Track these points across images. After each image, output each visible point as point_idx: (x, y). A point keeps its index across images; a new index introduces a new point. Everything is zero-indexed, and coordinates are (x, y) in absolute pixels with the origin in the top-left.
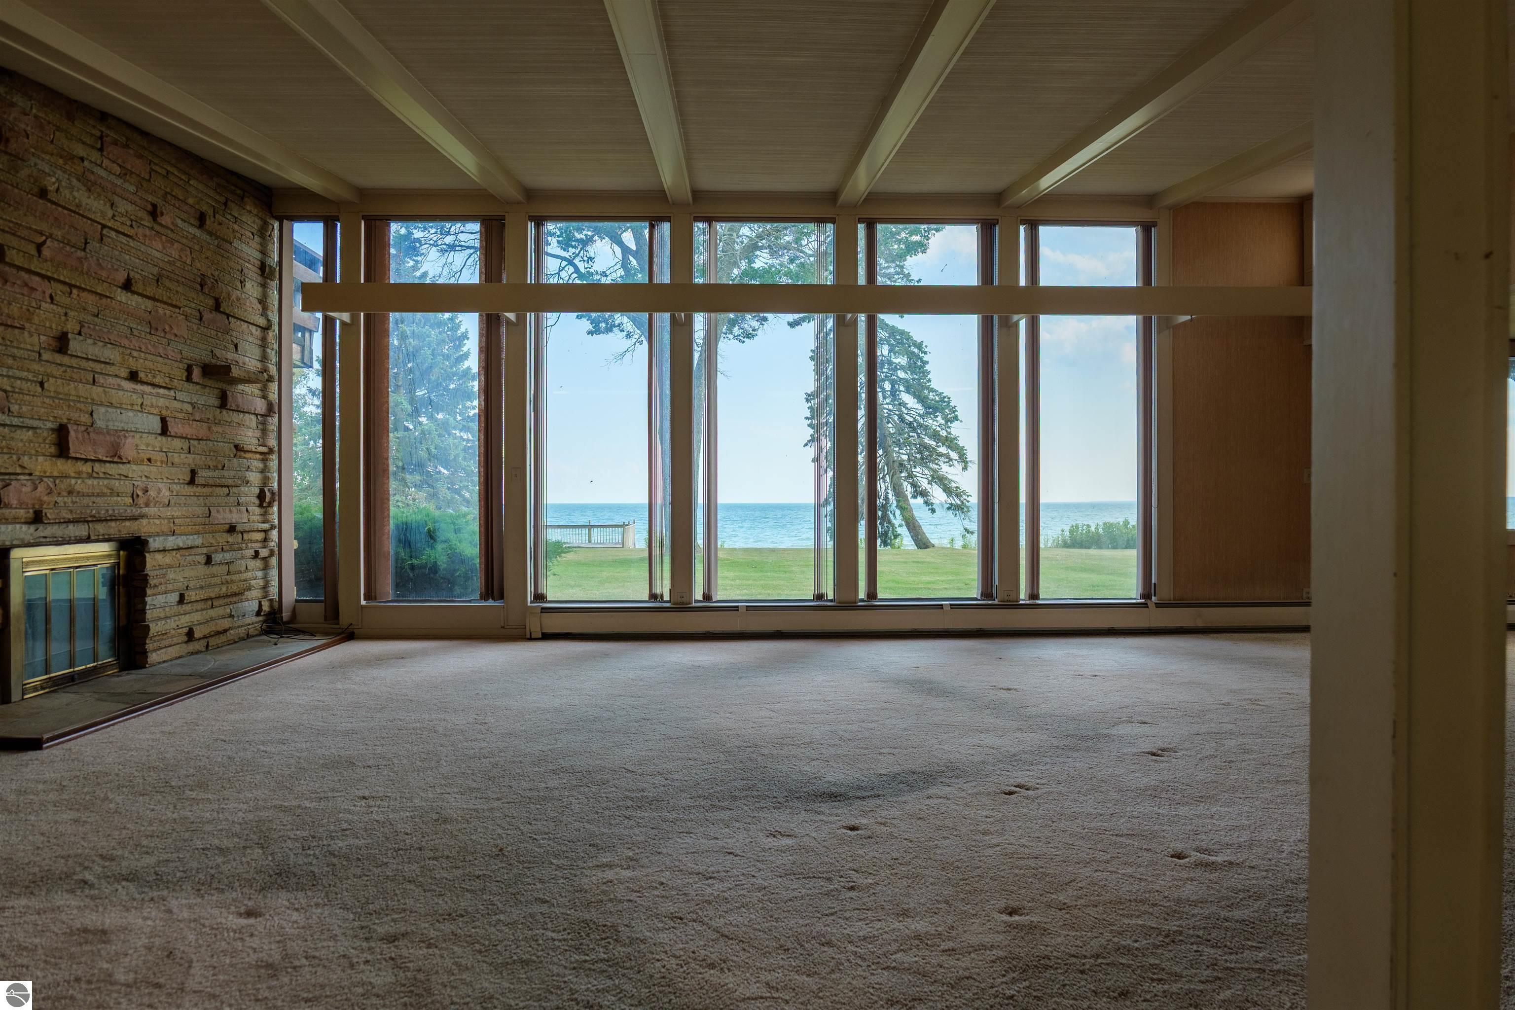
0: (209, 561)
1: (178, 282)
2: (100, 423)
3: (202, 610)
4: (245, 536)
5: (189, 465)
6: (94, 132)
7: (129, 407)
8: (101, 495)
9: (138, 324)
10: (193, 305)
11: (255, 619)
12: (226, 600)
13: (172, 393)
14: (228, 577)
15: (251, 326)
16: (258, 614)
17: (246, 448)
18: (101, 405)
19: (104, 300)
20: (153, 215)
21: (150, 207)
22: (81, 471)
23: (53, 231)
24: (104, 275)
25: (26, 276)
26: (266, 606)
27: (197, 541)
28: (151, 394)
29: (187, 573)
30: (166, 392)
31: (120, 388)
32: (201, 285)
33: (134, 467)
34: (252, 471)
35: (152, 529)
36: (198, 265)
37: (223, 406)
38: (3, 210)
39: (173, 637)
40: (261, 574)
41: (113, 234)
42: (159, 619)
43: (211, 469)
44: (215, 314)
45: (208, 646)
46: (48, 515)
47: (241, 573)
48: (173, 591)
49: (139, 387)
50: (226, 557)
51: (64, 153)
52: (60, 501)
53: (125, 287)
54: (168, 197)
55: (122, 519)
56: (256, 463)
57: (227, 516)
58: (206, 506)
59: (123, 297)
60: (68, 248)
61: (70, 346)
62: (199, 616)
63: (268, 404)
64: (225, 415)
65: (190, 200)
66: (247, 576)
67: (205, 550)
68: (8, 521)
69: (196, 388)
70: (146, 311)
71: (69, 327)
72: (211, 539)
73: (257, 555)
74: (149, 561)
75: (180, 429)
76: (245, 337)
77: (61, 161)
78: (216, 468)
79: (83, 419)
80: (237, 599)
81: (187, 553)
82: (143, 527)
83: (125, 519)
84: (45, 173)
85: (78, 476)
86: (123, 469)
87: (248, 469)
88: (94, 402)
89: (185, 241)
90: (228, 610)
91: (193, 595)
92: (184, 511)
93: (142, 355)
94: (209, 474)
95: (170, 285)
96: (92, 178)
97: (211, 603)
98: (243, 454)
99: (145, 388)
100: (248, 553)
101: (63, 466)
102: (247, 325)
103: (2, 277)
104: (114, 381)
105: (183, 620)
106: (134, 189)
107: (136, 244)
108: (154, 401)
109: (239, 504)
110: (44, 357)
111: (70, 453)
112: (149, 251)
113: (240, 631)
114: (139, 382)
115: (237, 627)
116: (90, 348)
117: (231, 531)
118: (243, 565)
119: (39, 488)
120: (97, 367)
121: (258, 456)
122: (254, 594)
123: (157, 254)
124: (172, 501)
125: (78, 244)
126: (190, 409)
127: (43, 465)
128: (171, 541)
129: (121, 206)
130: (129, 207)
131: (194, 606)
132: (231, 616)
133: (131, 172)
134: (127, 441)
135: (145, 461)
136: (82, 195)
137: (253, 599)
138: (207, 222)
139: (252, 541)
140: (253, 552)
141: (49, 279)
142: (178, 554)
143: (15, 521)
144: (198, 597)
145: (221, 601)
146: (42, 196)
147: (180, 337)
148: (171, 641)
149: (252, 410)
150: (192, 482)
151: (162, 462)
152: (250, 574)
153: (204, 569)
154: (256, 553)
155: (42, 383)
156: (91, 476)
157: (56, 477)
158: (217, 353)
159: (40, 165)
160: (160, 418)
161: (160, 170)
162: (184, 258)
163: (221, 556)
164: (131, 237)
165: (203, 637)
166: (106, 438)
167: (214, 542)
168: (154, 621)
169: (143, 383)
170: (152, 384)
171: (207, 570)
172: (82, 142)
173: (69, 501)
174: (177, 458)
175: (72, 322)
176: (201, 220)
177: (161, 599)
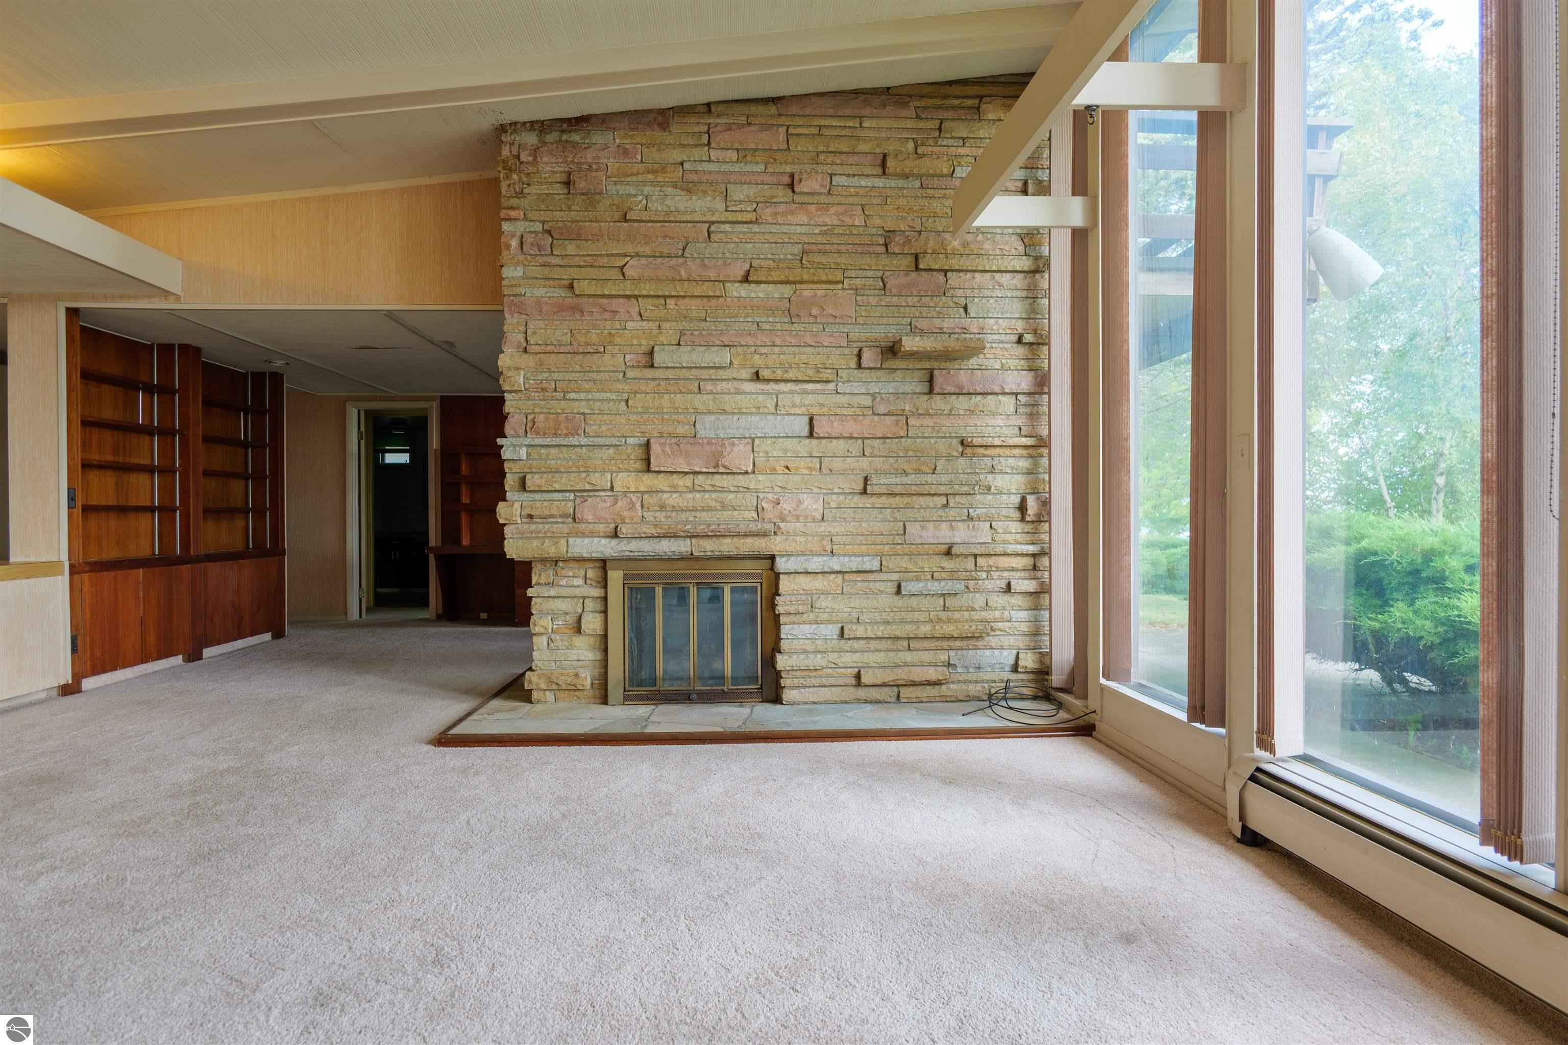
0: (899, 591)
1: (839, 252)
2: (702, 433)
3: (888, 650)
4: (979, 560)
5: (862, 470)
6: (697, 129)
7: (754, 410)
8: (708, 509)
9: (768, 316)
10: (870, 274)
11: (1007, 675)
12: (938, 643)
13: (831, 386)
14: (944, 615)
15: (998, 276)
16: (1015, 669)
17: (976, 441)
18: (710, 412)
19: (713, 302)
20: (791, 186)
21: (786, 179)
22: (674, 486)
23: (640, 249)
24: (712, 275)
25: (605, 301)
26: (1029, 661)
27: (875, 565)
28: (792, 392)
29: (857, 603)
30: (818, 386)
31: (738, 392)
32: (886, 245)
33: (760, 477)
34: (1002, 472)
35: (791, 547)
36: (878, 222)
37: (931, 391)
38: (578, 247)
39: (828, 676)
40: (1023, 615)
41: (727, 227)
42: (805, 652)
43: (905, 473)
44: (913, 275)
45: (898, 697)
46: (624, 529)
47: (974, 610)
48: (829, 622)
49: (772, 387)
50: (935, 587)
51: (656, 167)
52: (649, 516)
53: (746, 279)
54: (822, 157)
55: (738, 535)
56: (1011, 460)
57: (945, 534)
58: (896, 520)
59: (743, 291)
60: (659, 260)
61: (658, 358)
62: (880, 657)
63: (1036, 377)
64: (938, 402)
65: (862, 147)
66: (988, 615)
67: (895, 576)
68: (583, 535)
69: (874, 375)
70: (781, 299)
71: (663, 339)
72: (905, 563)
73: (1008, 588)
74: (785, 584)
75: (837, 428)
76: (986, 293)
77: (650, 176)
78: (919, 471)
79: (680, 430)
80: (964, 644)
81: (859, 578)
82: (774, 545)
83: (746, 535)
84: (630, 195)
85: (674, 490)
86: (741, 480)
87: (992, 470)
88: (697, 412)
89: (851, 200)
90: (943, 656)
91: (860, 631)
92: (851, 527)
93: (776, 350)
94: (894, 480)
95: (823, 259)
96: (695, 178)
97: (905, 643)
98: (981, 451)
99: (782, 387)
100: (989, 584)
101: (648, 481)
102: (988, 275)
103: (577, 309)
104: (730, 386)
105: (848, 659)
106: (760, 168)
107: (763, 228)
108: (797, 399)
109: (970, 518)
110: (630, 374)
111: (653, 467)
112: (785, 229)
113: (971, 687)
114: (768, 381)
115: (965, 682)
116: (685, 356)
117: (948, 553)
118: (979, 600)
119: (619, 504)
120: (704, 374)
121: (1017, 451)
122: (1006, 641)
123: (799, 229)
124: (828, 515)
125: (673, 252)
126: (867, 401)
127: (626, 481)
128: (816, 563)
129: (738, 193)
130: (751, 191)
131: (873, 644)
132: (949, 665)
133: (756, 150)
134: (736, 450)
135: (780, 469)
136: (679, 201)
137: (1002, 648)
138: (890, 163)
139: (998, 569)
140: (1003, 584)
141: (636, 297)
142: (840, 576)
143: (592, 534)
144: (870, 634)
145: (927, 644)
146: (626, 221)
147: (842, 317)
148: (824, 681)
149: (997, 389)
150: (864, 492)
151: (810, 469)
152: (997, 614)
153: (887, 600)
154: (1009, 585)
155: (627, 401)
156: (693, 490)
157: (643, 493)
158: (922, 324)
159: (622, 190)
160: (806, 419)
161: (805, 131)
162: (849, 221)
163: (921, 585)
164: (756, 222)
165: (884, 685)
166: (707, 448)
167: (910, 566)
168: (790, 653)
169: (777, 381)
170: (787, 381)
171: (898, 602)
172: (682, 146)
173: (661, 516)
174: (837, 464)
175: (669, 334)
176: (883, 164)
177: (807, 629)
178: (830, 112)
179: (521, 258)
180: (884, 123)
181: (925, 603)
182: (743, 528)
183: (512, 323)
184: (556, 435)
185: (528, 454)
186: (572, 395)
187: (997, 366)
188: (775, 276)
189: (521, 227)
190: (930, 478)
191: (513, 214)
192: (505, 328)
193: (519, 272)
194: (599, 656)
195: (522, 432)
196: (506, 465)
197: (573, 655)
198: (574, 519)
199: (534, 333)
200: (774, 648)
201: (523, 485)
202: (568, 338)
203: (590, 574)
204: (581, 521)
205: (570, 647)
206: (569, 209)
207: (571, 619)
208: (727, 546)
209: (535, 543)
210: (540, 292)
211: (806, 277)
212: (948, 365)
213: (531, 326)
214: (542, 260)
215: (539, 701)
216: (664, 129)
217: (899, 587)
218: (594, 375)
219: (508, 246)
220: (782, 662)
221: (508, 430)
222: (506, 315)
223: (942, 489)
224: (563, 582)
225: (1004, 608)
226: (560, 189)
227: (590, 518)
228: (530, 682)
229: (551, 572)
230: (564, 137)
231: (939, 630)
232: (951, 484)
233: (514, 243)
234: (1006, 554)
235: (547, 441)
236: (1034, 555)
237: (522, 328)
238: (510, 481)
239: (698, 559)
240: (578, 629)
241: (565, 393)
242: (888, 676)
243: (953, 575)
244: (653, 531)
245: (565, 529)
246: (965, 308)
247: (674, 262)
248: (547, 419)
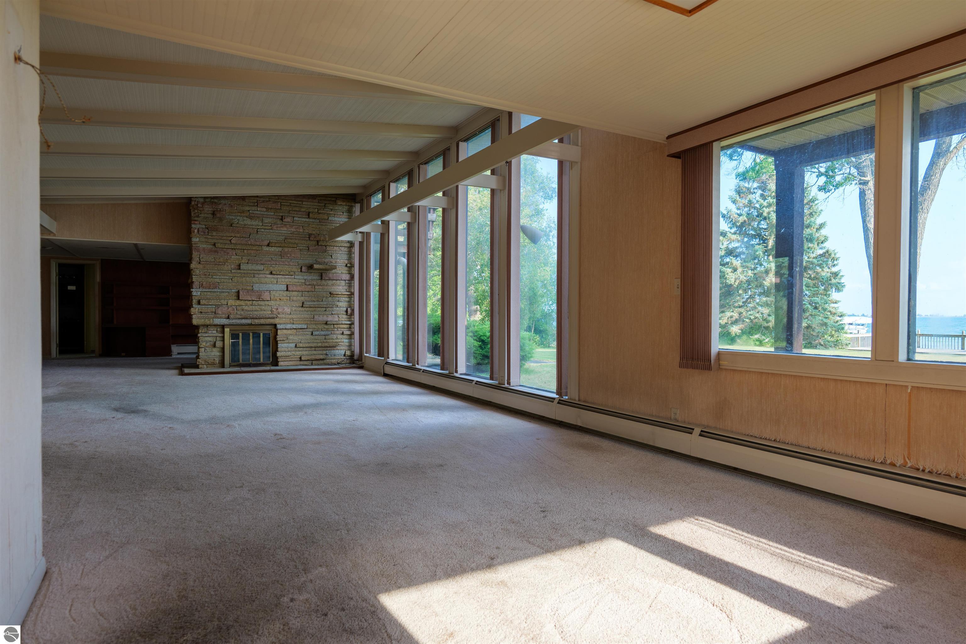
0: (312, 334)
1: (296, 239)
2: (255, 289)
3: (309, 351)
4: (335, 325)
5: (302, 300)
6: (254, 202)
7: (270, 283)
8: (257, 311)
9: (275, 256)
10: (305, 245)
11: (343, 357)
12: (323, 349)
13: (293, 277)
14: (325, 341)
15: (341, 248)
16: (345, 355)
17: (334, 293)
18: (257, 283)
19: (258, 251)
20: (282, 219)
21: (280, 217)
22: (247, 304)
23: (236, 235)
24: (258, 243)
25: (225, 250)
26: (348, 353)
27: (305, 327)
28: (281, 278)
29: (300, 337)
30: (289, 276)
31: (266, 277)
32: (309, 238)
33: (272, 302)
34: (341, 302)
35: (281, 322)
36: (307, 231)
37: (321, 279)
38: (217, 233)
39: (292, 358)
40: (347, 341)
41: (263, 230)
42: (285, 351)
43: (314, 301)
44: (317, 246)
45: (312, 364)
46: (231, 316)
47: (333, 339)
48: (292, 343)
49: (275, 276)
50: (323, 333)
51: (241, 211)
52: (239, 313)
53: (268, 245)
54: (291, 212)
55: (266, 318)
56: (344, 298)
57: (325, 318)
58: (311, 314)
59: (267, 249)
60: (242, 239)
61: (242, 267)
62: (307, 353)
63: (351, 276)
64: (323, 282)
65: (303, 210)
66: (337, 341)
67: (311, 330)
68: (218, 318)
69: (306, 274)
70: (278, 251)
71: (243, 261)
72: (314, 326)
73: (343, 334)
74: (279, 332)
75: (295, 289)
76: (337, 252)
77: (239, 214)
78: (318, 301)
79: (248, 288)
80: (331, 348)
81: (301, 330)
82: (276, 321)
83: (268, 318)
84: (233, 219)
85: (246, 305)
86: (267, 303)
87: (338, 301)
88: (253, 283)
89: (299, 224)
90: (325, 352)
91: (301, 345)
92: (299, 316)
93: (277, 266)
94: (311, 303)
95: (291, 241)
96: (253, 215)
97: (314, 349)
98: (336, 296)
99: (279, 276)
100: (337, 332)
101: (238, 302)
102: (338, 247)
103: (216, 252)
104: (263, 276)
105: (298, 353)
106: (273, 214)
107: (273, 231)
108: (283, 280)
109: (332, 314)
110: (233, 271)
111: (240, 298)
112: (280, 232)
113: (333, 360)
114: (275, 275)
115: (331, 359)
116: (250, 267)
117: (326, 324)
118: (335, 336)
119: (230, 309)
120: (256, 272)
121: (345, 296)
122: (342, 348)
123: (284, 232)
124: (292, 313)
125: (247, 236)
126: (303, 281)
127: (231, 302)
128: (289, 326)
129: (266, 221)
130: (270, 220)
131: (305, 349)
132: (326, 355)
133: (271, 208)
134: (265, 294)
135: (278, 300)
136: (248, 222)
137: (341, 350)
138: (311, 215)
139: (340, 328)
140: (341, 332)
141: (235, 249)
142: (295, 331)
143: (221, 318)
144: (304, 346)
145: (320, 349)
146: (231, 226)
147: (296, 257)
148: (291, 359)
149: (340, 279)
150: (302, 306)
151: (287, 300)
152: (340, 340)
153: (309, 337)
154: (343, 332)
155: (232, 279)
156: (252, 305)
157: (237, 306)
158: (319, 260)
159: (231, 217)
160: (286, 286)
161: (286, 204)
162: (298, 230)
163: (318, 332)
164: (271, 229)
165: (308, 360)
166: (257, 293)
167: (315, 327)
168: (281, 352)
169: (277, 275)
170: (280, 275)
171: (312, 337)
172: (249, 206)
173: (242, 313)
174: (295, 298)
175: (245, 260)
176: (309, 215)
177: (286, 345)
178: (293, 199)
179: (198, 235)
180: (309, 203)
181: (320, 337)
182: (267, 316)
183: (195, 254)
184: (209, 288)
185: (200, 294)
186: (214, 277)
187: (340, 272)
188: (277, 245)
189: (198, 226)
190: (321, 303)
191: (196, 222)
192: (193, 256)
193: (198, 240)
194: (221, 354)
195: (198, 287)
196: (193, 297)
197: (213, 354)
198: (215, 313)
199: (202, 258)
200: (276, 350)
201: (199, 303)
202: (213, 260)
203: (218, 329)
204: (218, 314)
205: (212, 351)
206: (214, 222)
207: (212, 343)
208: (262, 321)
209: (203, 320)
210: (205, 246)
211: (286, 246)
212: (326, 272)
213: (201, 256)
214: (205, 236)
215: (201, 368)
216: (243, 200)
217: (312, 333)
218: (222, 271)
219: (194, 232)
220: (279, 354)
221: (194, 286)
222: (193, 252)
223: (325, 306)
224: (210, 332)
225: (342, 339)
226: (211, 216)
227: (220, 313)
228: (199, 362)
229: (206, 329)
230: (212, 200)
231: (324, 345)
232: (327, 304)
233: (196, 231)
234: (342, 324)
235: (207, 290)
236: (350, 324)
237: (198, 256)
238: (194, 301)
239: (253, 325)
240: (214, 346)
241: (212, 276)
242: (309, 358)
243: (327, 330)
244: (240, 317)
245: (212, 316)
246: (331, 256)
247: (246, 239)
248: (206, 284)
